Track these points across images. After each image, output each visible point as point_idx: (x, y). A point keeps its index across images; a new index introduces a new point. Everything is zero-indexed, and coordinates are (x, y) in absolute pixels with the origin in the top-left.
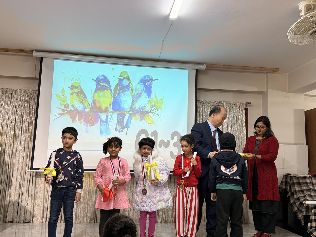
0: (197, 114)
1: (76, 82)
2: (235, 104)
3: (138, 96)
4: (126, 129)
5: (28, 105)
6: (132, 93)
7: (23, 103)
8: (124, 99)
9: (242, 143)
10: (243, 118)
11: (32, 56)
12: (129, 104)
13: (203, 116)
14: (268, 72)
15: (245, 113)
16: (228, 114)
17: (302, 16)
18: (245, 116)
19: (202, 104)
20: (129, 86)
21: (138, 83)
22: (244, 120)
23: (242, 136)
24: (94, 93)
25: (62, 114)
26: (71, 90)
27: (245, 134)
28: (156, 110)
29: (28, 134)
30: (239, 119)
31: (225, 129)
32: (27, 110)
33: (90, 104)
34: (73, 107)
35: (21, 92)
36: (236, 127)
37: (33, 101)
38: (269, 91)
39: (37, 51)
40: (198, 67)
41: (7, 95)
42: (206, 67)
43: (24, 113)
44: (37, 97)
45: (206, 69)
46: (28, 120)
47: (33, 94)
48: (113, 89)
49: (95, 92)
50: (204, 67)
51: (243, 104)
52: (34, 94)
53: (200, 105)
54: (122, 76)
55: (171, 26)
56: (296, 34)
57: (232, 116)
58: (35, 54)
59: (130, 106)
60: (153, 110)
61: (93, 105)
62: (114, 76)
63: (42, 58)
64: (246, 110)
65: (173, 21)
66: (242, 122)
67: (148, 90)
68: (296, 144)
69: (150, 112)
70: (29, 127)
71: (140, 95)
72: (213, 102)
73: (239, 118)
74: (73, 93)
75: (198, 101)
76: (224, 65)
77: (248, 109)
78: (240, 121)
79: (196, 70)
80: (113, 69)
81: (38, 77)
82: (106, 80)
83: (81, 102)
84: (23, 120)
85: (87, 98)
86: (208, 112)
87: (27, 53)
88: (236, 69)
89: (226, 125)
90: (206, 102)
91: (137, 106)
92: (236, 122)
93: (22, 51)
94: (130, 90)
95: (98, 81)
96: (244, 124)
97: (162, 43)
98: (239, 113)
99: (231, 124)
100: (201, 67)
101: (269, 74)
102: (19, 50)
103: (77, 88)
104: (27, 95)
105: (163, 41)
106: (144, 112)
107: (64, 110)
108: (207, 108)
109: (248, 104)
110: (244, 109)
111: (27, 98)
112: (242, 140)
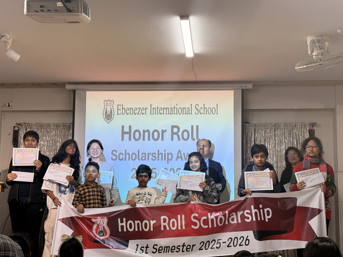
11: (65, 89)
35: (54, 126)
38: (338, 107)
39: (70, 83)
40: (243, 87)
41: (42, 130)
42: (253, 85)
45: (253, 88)
50: (250, 86)
58: (68, 87)
63: (74, 91)
65: (191, 58)
79: (242, 89)
81: (72, 109)
87: (60, 86)
88: (292, 84)
90: (258, 125)
93: (55, 84)
97: (192, 70)
100: (247, 86)
101: (337, 86)
102: (52, 84)
108: (261, 132)
109: (313, 124)
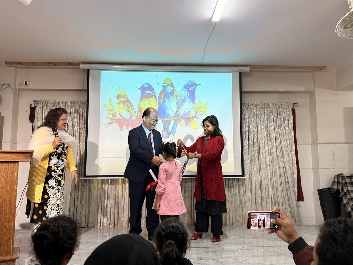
0: (243, 117)
1: (122, 91)
2: (281, 106)
3: (182, 102)
4: (172, 135)
5: (78, 116)
6: (176, 99)
7: (73, 114)
8: (169, 106)
9: (291, 144)
10: (291, 119)
11: (80, 68)
12: (173, 110)
13: (248, 118)
14: (314, 71)
15: (292, 114)
16: (275, 115)
17: (351, 8)
18: (292, 117)
19: (246, 107)
20: (173, 92)
21: (182, 89)
22: (292, 121)
23: (290, 137)
24: (140, 102)
25: (110, 123)
26: (118, 99)
27: (293, 135)
28: (201, 115)
29: (80, 143)
30: (286, 121)
31: (272, 130)
32: (78, 121)
33: (137, 112)
34: (121, 116)
35: (71, 103)
36: (283, 128)
37: (82, 111)
38: (317, 89)
39: (84, 63)
40: (241, 69)
42: (250, 69)
43: (75, 123)
44: (86, 108)
45: (250, 71)
46: (79, 130)
47: (82, 105)
48: (157, 96)
49: (141, 100)
50: (247, 69)
51: (289, 104)
52: (84, 105)
53: (245, 107)
54: (166, 83)
55: (214, 29)
56: (345, 27)
57: (279, 117)
58: (82, 66)
59: (175, 112)
60: (198, 115)
61: (139, 113)
62: (158, 84)
63: (88, 70)
64: (293, 111)
65: (216, 23)
66: (289, 123)
67: (192, 96)
68: (346, 143)
69: (195, 118)
70: (80, 137)
71: (184, 101)
72: (259, 104)
73: (286, 119)
74: (120, 102)
75: (242, 104)
76: (268, 66)
77: (295, 109)
78: (287, 122)
79: (240, 72)
80: (157, 77)
81: (86, 88)
82: (150, 88)
83: (128, 111)
84: (74, 130)
85: (133, 107)
86: (253, 114)
87: (75, 66)
88: (281, 69)
89: (273, 127)
90: (251, 105)
91: (182, 112)
92: (283, 124)
93: (70, 64)
94: (175, 96)
95: (143, 89)
96: (292, 125)
97: (205, 46)
98: (286, 114)
99: (278, 125)
100: (244, 69)
101: (315, 72)
102: (67, 63)
103: (123, 97)
104: (77, 106)
105: (205, 45)
106: (189, 117)
107: (112, 120)
108: (253, 110)
109: (295, 104)
110: (291, 109)
111: (77, 109)
112: (290, 141)
